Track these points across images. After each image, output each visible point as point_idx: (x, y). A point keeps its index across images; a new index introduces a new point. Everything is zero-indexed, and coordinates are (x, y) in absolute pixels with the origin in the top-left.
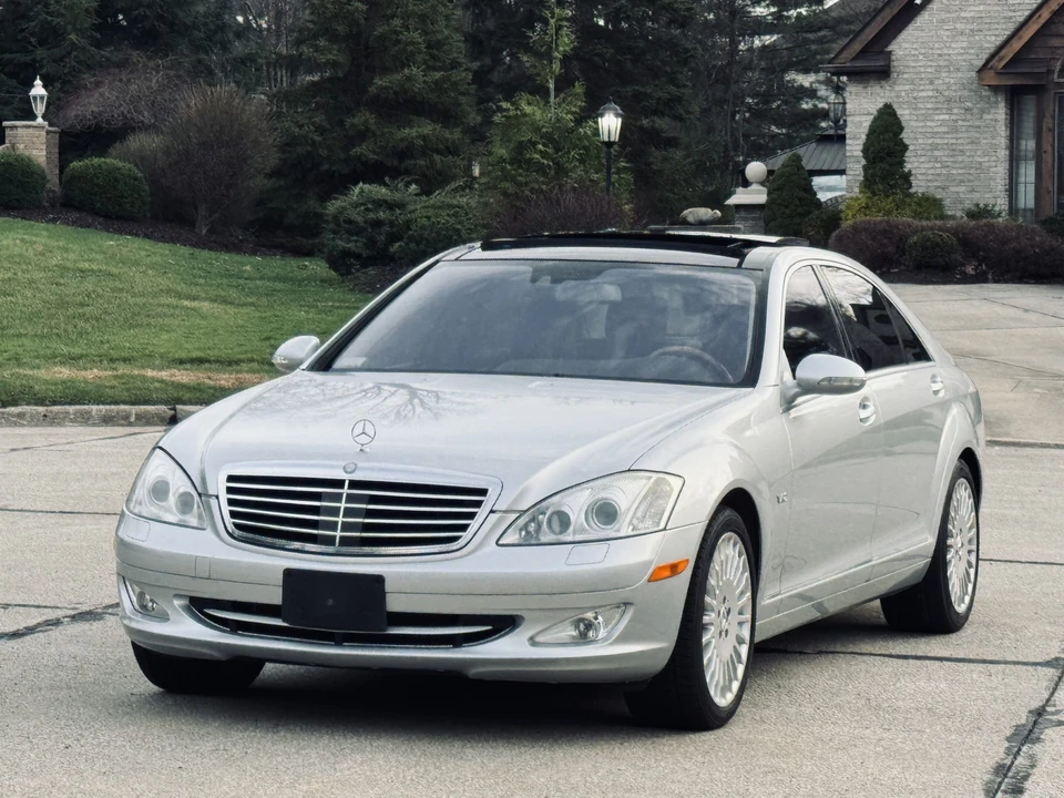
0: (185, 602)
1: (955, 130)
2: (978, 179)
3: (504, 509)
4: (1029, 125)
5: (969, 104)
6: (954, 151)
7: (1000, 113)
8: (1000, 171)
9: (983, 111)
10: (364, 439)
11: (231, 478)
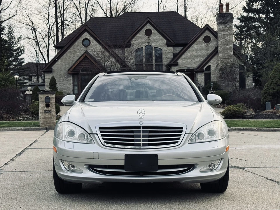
0: (87, 166)
1: (64, 81)
2: (68, 89)
3: (188, 133)
4: (76, 80)
5: (66, 77)
6: (64, 84)
7: (71, 78)
8: (72, 87)
9: (68, 78)
10: (141, 114)
11: (100, 128)
